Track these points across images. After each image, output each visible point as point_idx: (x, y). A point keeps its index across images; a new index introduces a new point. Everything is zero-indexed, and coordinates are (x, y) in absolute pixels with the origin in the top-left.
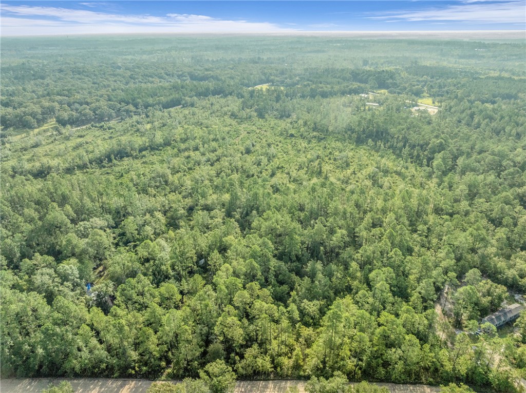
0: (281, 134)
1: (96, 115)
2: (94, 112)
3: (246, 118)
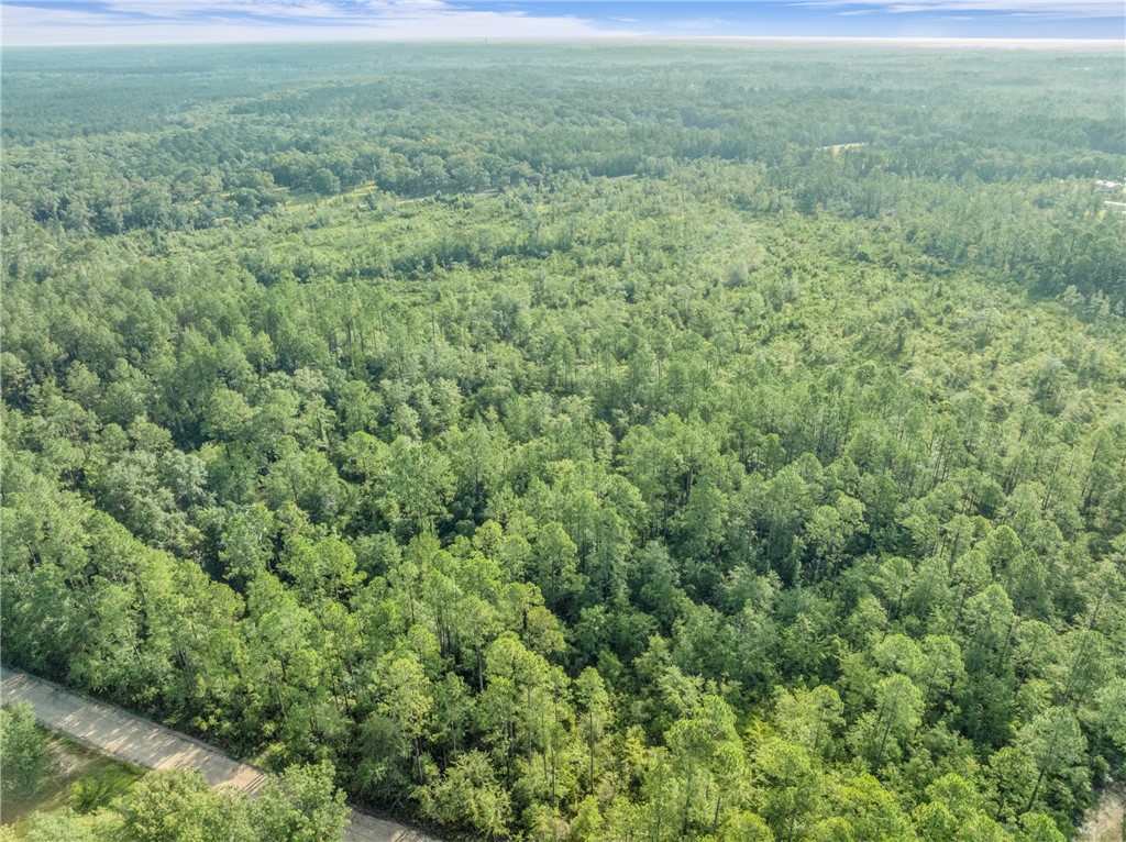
0: (838, 253)
1: (452, 177)
2: (449, 171)
3: (768, 210)
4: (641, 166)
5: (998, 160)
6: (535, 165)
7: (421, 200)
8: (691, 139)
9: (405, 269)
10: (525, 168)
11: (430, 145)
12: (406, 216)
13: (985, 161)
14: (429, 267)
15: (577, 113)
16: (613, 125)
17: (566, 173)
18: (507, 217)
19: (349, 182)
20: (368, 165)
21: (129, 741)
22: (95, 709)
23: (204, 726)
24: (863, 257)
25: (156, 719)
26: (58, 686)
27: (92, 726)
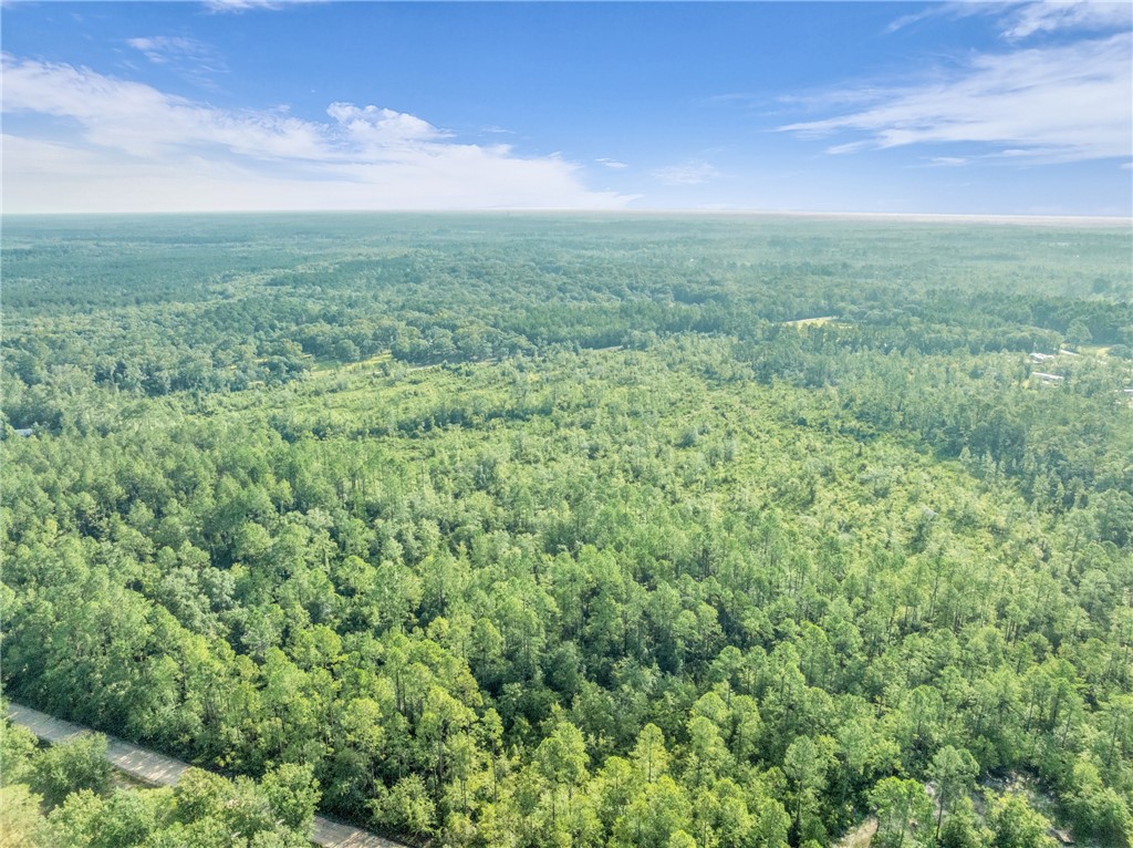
1: (458, 348)
2: (455, 343)
3: (730, 379)
4: (626, 339)
5: (945, 335)
6: (531, 338)
7: (430, 368)
8: (673, 315)
9: (408, 429)
10: (523, 341)
11: (442, 319)
12: (415, 382)
13: (933, 336)
14: (428, 427)
15: (578, 289)
16: (609, 300)
17: (558, 345)
18: (502, 384)
19: (368, 352)
20: (385, 337)
21: (167, 773)
22: (142, 753)
23: (222, 764)
24: (802, 422)
25: (187, 761)
26: (115, 738)
27: (140, 763)
